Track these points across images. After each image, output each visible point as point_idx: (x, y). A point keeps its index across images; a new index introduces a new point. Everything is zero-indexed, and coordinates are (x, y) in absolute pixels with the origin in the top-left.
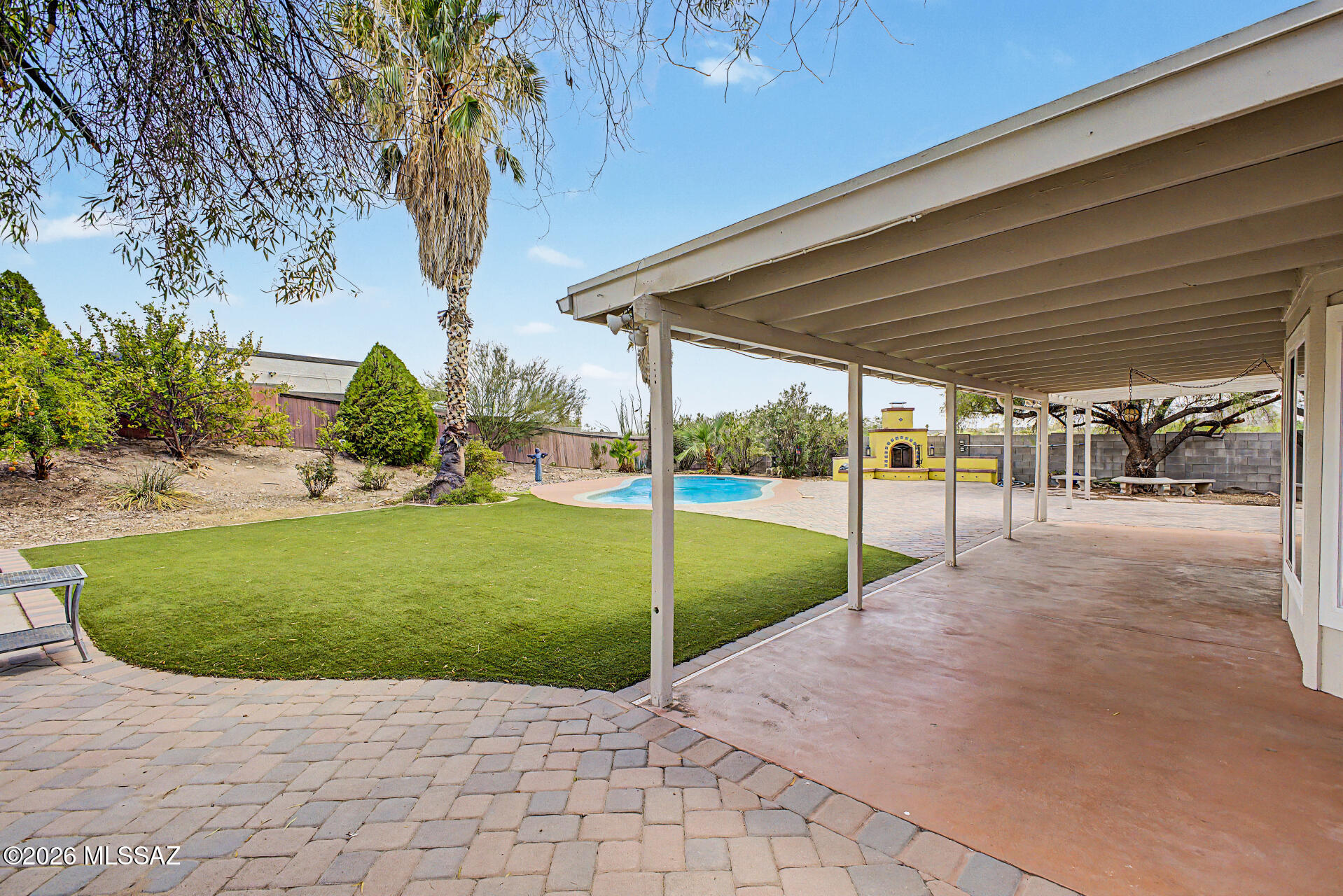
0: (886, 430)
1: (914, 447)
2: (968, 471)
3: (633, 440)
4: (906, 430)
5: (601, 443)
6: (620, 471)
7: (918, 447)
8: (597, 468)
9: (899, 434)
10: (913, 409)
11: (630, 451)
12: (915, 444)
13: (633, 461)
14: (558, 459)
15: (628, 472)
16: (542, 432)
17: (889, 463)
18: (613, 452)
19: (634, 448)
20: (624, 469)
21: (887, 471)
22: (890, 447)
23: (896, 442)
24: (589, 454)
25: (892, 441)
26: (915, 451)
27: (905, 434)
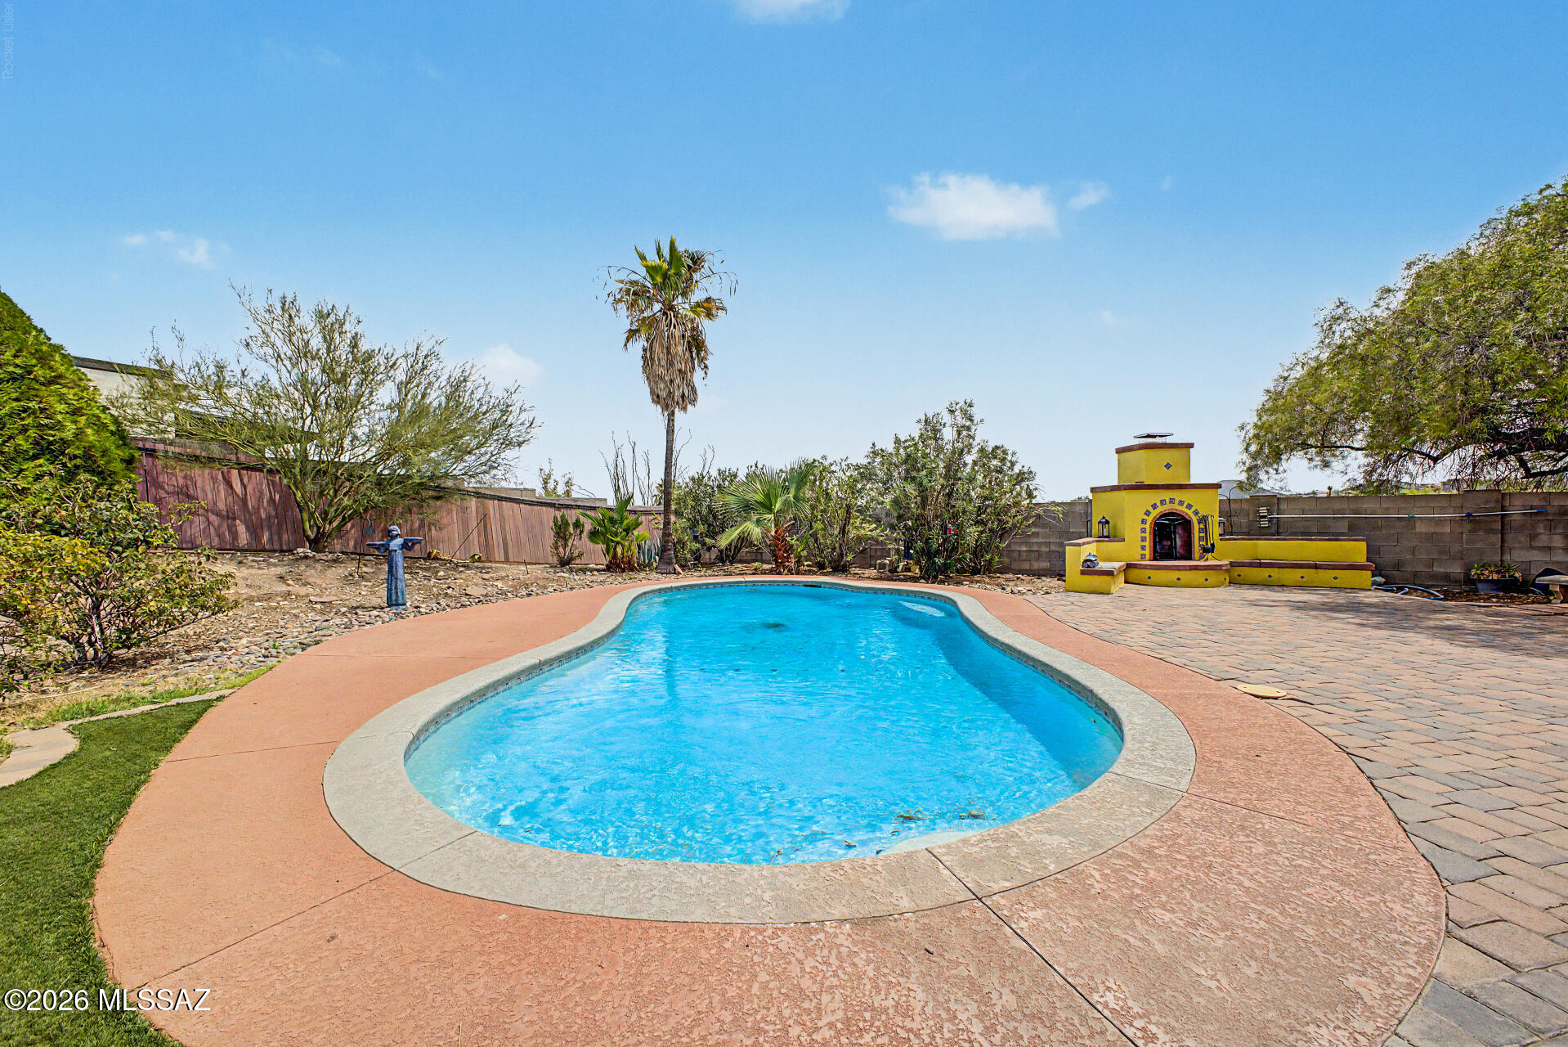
0: (1140, 487)
1: (1195, 519)
2: (1316, 567)
3: (635, 512)
4: (1181, 487)
5: (572, 515)
6: (609, 568)
7: (1203, 520)
8: (565, 563)
9: (1167, 495)
10: (1191, 446)
11: (627, 530)
12: (1196, 513)
13: (635, 549)
14: (487, 545)
15: (623, 571)
16: (442, 494)
17: (1147, 552)
18: (594, 535)
19: (638, 525)
20: (617, 566)
21: (1145, 567)
22: (1150, 519)
23: (1161, 509)
24: (549, 537)
25: (1154, 506)
26: (1196, 527)
27: (1177, 495)
